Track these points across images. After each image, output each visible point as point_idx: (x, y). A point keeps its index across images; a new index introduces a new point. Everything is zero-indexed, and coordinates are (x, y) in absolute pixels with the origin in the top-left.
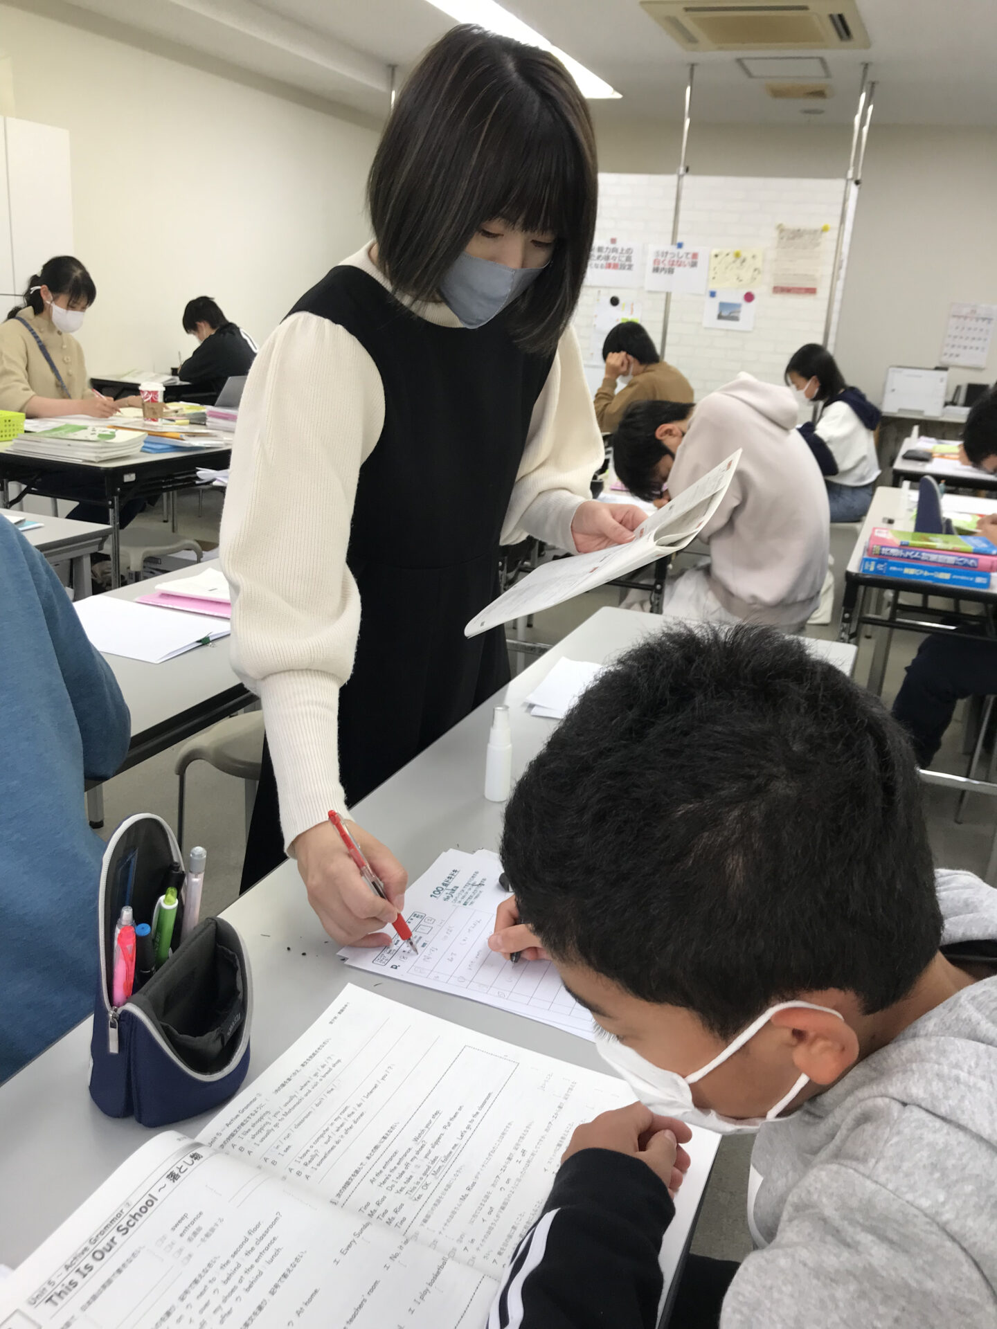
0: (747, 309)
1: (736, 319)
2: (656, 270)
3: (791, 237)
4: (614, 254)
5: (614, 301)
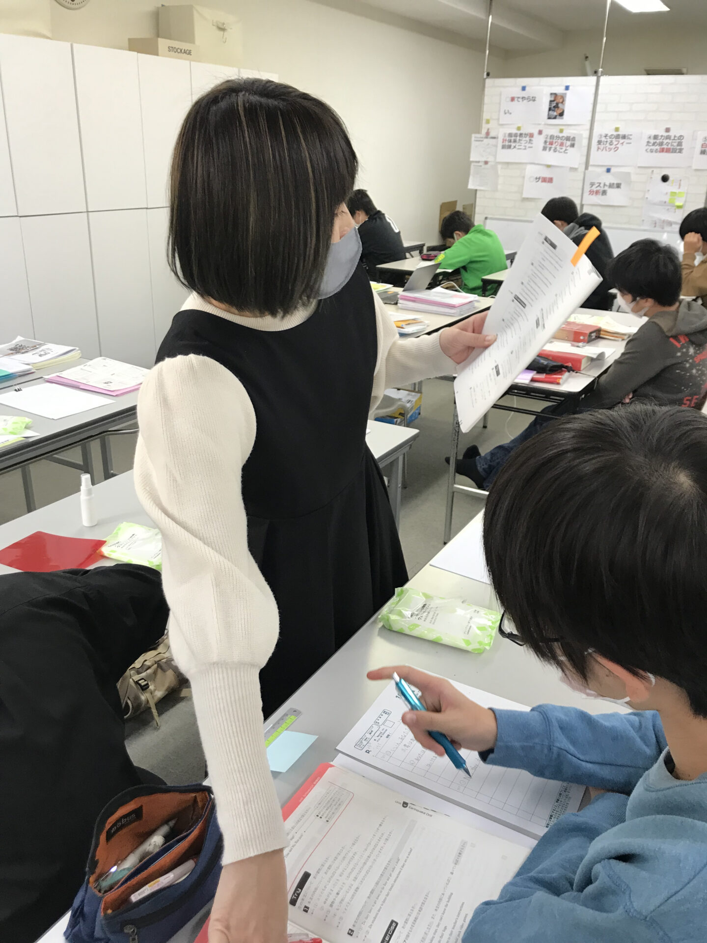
2: (703, 152)
4: (668, 141)
5: (665, 179)
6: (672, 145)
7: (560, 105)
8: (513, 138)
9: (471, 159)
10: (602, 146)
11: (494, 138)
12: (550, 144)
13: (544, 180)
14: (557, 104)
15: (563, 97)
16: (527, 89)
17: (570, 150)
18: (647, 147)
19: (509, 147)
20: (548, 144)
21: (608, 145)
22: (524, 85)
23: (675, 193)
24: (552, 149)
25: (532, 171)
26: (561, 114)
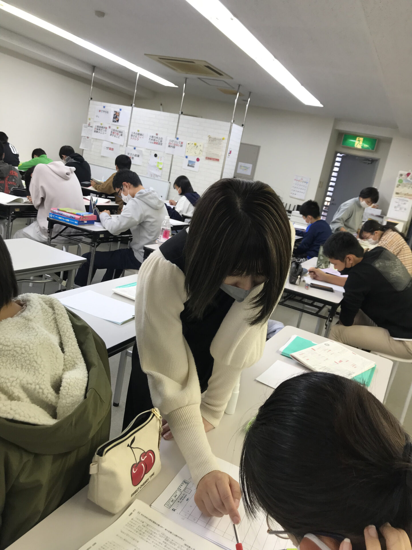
0: (197, 164)
1: (193, 167)
2: (169, 146)
3: (212, 140)
4: (157, 139)
5: (156, 155)
6: (158, 141)
7: (118, 117)
8: (99, 128)
9: (82, 135)
10: (132, 137)
11: (92, 127)
12: (113, 133)
13: (110, 149)
14: (117, 116)
15: (119, 113)
16: (106, 107)
17: (120, 137)
18: (149, 141)
19: (97, 132)
20: (112, 133)
21: (135, 137)
22: (104, 105)
23: (159, 162)
24: (114, 136)
25: (106, 144)
26: (118, 121)
